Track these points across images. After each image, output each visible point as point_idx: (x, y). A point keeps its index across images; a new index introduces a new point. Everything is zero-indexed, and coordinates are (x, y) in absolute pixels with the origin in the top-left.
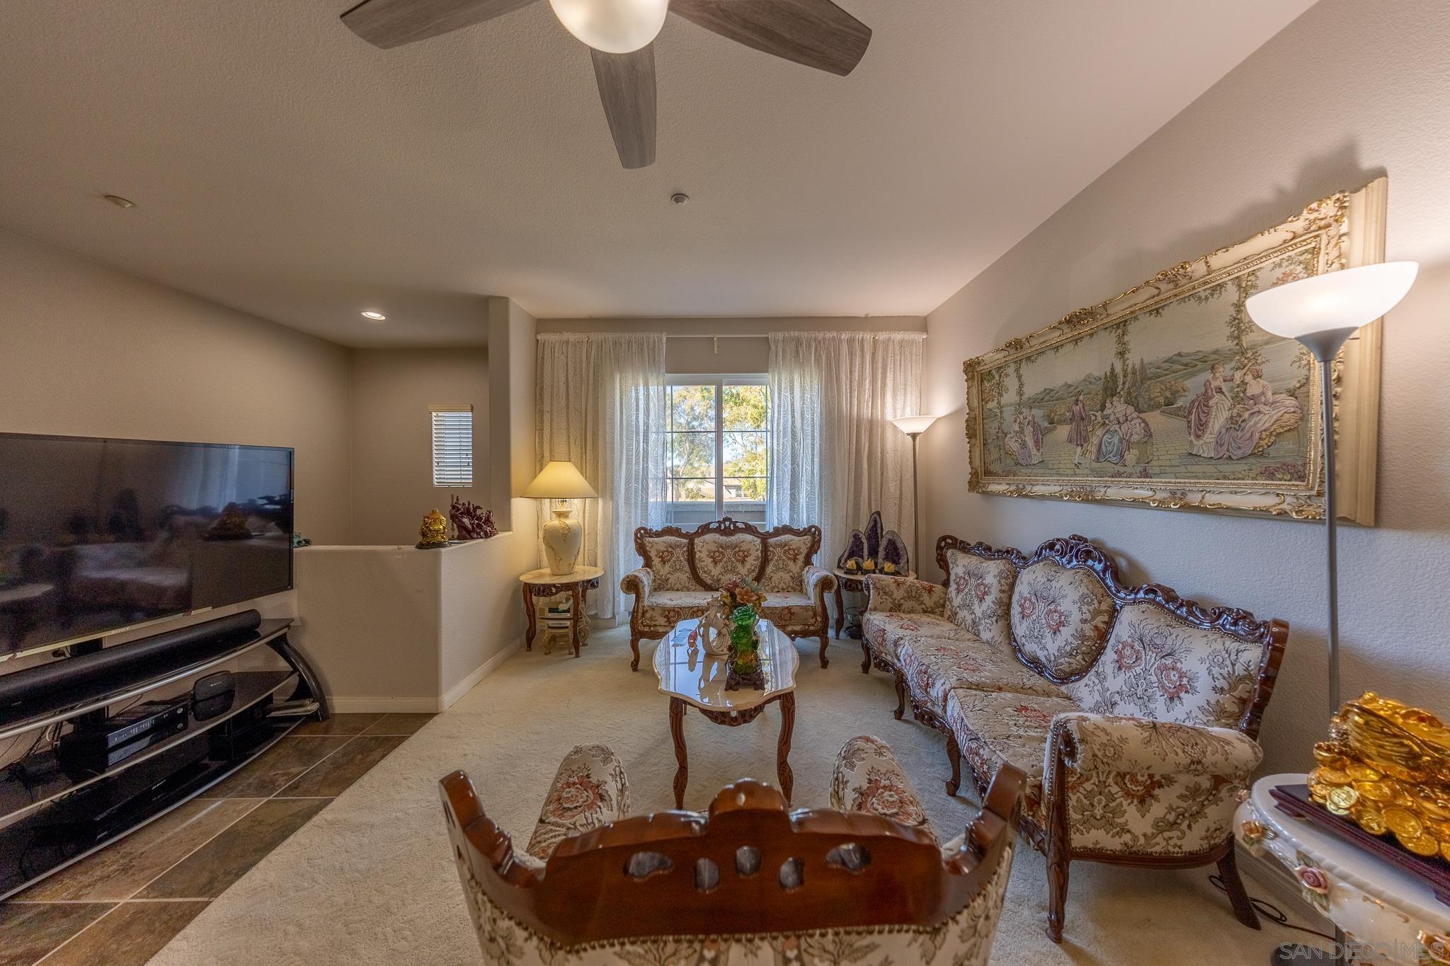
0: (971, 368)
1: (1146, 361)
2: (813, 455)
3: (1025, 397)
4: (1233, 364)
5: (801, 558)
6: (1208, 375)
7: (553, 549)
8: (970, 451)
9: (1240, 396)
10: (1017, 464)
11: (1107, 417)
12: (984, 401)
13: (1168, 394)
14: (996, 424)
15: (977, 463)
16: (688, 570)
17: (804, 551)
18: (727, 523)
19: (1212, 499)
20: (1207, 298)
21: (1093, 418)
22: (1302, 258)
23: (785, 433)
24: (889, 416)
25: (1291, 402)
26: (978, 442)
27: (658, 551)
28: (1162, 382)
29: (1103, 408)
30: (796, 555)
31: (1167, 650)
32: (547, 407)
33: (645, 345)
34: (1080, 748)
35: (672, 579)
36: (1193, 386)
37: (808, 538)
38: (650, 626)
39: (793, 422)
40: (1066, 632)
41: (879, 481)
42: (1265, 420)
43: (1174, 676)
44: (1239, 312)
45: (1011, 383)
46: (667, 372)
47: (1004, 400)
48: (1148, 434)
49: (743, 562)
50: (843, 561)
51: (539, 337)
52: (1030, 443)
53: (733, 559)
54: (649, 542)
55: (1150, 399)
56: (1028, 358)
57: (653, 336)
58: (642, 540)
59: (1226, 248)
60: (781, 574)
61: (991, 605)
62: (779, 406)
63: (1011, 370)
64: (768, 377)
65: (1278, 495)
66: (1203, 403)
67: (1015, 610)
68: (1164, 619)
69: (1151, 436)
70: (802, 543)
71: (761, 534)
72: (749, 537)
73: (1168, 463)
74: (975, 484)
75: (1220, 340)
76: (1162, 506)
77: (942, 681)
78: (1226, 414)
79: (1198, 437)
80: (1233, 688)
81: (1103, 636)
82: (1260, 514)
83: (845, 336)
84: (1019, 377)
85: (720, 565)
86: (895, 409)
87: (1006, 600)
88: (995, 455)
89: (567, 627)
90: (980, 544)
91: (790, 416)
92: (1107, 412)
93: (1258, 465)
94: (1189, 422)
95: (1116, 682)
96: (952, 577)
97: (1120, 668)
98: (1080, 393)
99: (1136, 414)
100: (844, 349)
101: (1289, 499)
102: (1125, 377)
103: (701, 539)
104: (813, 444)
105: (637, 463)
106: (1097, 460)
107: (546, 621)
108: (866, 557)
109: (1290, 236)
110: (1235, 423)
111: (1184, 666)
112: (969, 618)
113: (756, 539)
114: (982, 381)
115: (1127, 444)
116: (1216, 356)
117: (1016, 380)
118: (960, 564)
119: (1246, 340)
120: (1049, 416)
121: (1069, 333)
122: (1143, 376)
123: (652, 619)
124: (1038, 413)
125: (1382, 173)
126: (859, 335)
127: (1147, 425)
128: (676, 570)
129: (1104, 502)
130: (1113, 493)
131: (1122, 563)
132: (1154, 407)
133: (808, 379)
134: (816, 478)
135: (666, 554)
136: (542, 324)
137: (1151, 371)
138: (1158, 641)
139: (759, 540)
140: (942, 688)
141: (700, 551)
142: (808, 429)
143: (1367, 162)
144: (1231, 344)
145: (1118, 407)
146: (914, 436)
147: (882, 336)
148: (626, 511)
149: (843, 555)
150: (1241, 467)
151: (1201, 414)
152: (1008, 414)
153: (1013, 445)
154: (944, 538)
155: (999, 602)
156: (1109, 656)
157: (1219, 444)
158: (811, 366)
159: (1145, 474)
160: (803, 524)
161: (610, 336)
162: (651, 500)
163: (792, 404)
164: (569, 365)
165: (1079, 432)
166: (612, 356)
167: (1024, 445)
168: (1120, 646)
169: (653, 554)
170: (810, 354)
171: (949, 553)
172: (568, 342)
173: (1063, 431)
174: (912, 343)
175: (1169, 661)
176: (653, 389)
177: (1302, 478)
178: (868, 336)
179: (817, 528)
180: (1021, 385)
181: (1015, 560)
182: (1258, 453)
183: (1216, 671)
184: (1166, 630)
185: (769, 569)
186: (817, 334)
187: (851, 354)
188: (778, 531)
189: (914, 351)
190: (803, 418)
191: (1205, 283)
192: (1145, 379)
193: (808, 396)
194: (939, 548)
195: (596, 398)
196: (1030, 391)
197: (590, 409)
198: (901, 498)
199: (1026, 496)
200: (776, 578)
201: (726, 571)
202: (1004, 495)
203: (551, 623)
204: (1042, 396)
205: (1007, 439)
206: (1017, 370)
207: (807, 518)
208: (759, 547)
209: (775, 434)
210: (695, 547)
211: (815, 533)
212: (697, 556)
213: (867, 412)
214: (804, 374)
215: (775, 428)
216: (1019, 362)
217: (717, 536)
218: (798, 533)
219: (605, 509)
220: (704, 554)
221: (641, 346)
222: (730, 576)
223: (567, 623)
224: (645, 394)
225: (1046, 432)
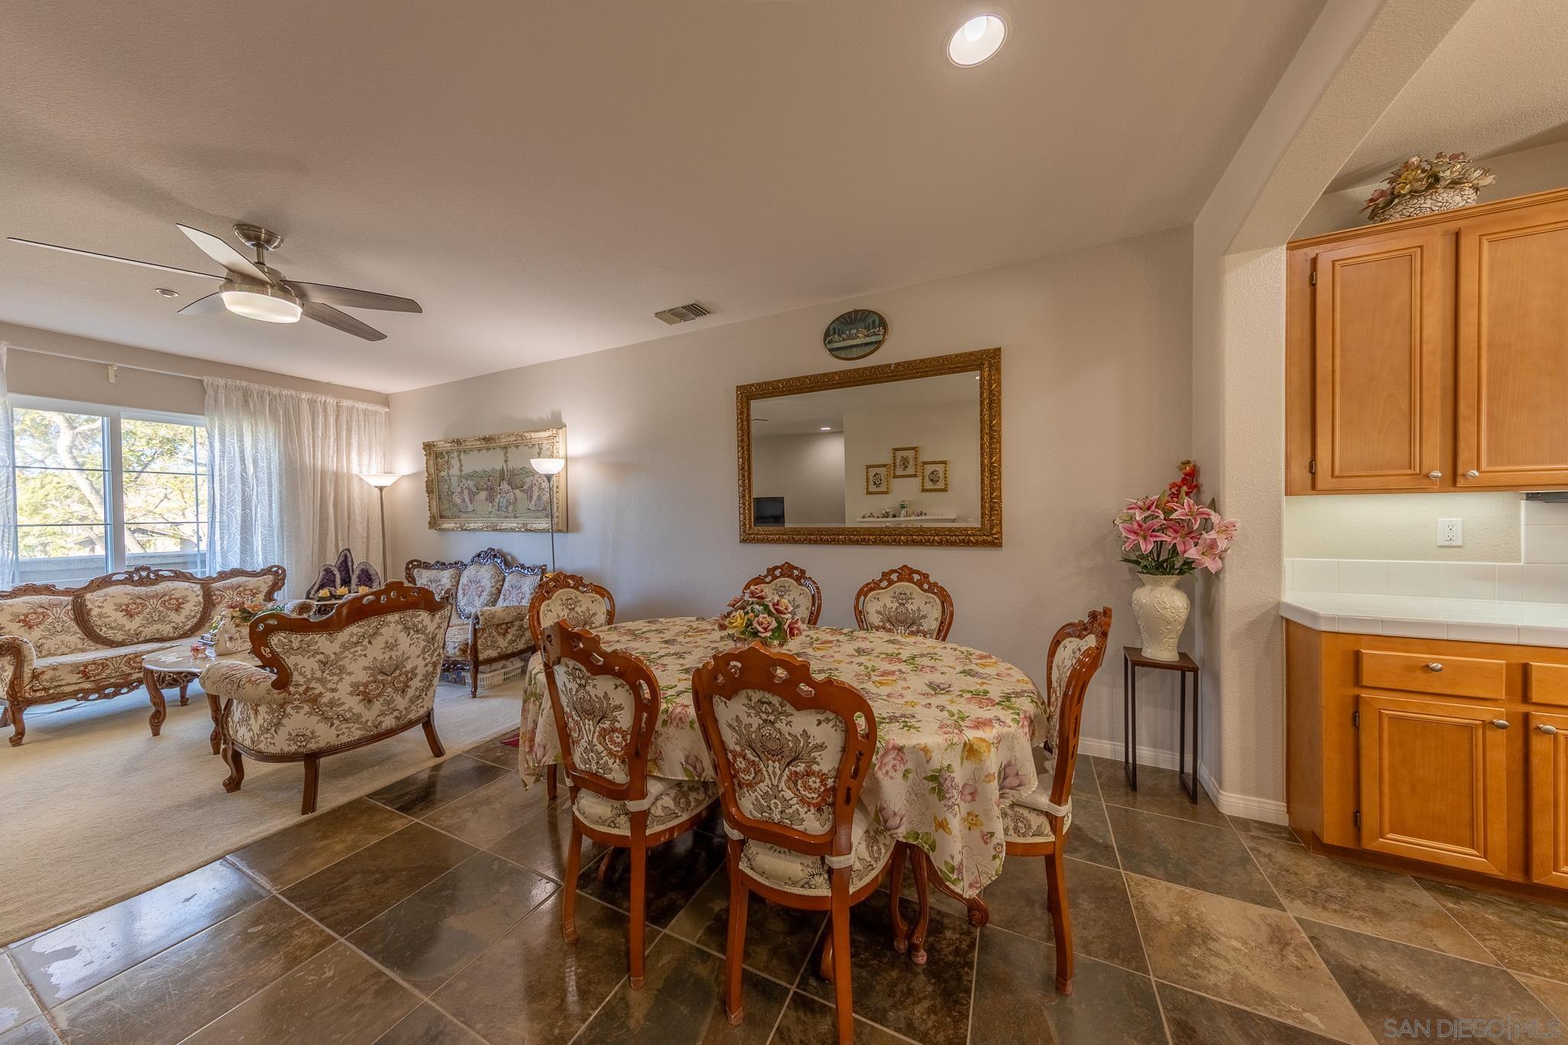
0: (428, 447)
1: (514, 467)
2: (270, 501)
3: (463, 473)
4: (538, 476)
5: (261, 595)
6: (532, 478)
8: (429, 502)
9: (540, 488)
10: (460, 511)
11: (501, 490)
12: (438, 470)
14: (446, 486)
15: (434, 510)
16: (78, 630)
17: (264, 589)
18: (144, 574)
19: (533, 526)
21: (496, 489)
22: (551, 444)
23: (231, 479)
24: (355, 470)
26: (435, 496)
29: (499, 485)
30: (256, 593)
31: (519, 586)
35: (51, 645)
37: (270, 578)
38: (45, 689)
39: (244, 470)
40: (485, 595)
41: (346, 524)
42: (546, 497)
43: (520, 595)
45: (455, 462)
46: (9, 391)
47: (452, 472)
48: (515, 499)
49: (178, 609)
50: (313, 592)
52: (467, 499)
53: (161, 608)
56: (465, 451)
62: (223, 452)
63: (455, 455)
64: (203, 419)
65: (547, 523)
66: (531, 488)
67: (460, 593)
68: (517, 573)
70: (264, 583)
71: (200, 580)
72: (184, 584)
74: (433, 523)
76: (519, 530)
78: (537, 494)
79: (530, 502)
81: (500, 592)
82: (544, 530)
83: (304, 396)
84: (460, 461)
85: (138, 618)
86: (360, 465)
87: (455, 590)
88: (446, 506)
90: (438, 562)
92: (501, 487)
94: (527, 496)
97: (505, 601)
98: (490, 476)
99: (511, 490)
100: (305, 407)
101: (549, 525)
102: (507, 472)
103: (100, 592)
104: (270, 491)
106: (498, 509)
108: (338, 585)
109: (548, 435)
110: (539, 498)
111: (523, 587)
113: (193, 585)
114: (436, 457)
115: (509, 503)
117: (458, 462)
118: (424, 575)
121: (483, 444)
122: (514, 474)
123: (52, 680)
124: (471, 483)
125: (565, 425)
126: (321, 398)
127: (515, 495)
128: (54, 633)
129: (500, 530)
130: (504, 526)
131: (509, 558)
132: (517, 488)
133: (262, 431)
134: (276, 523)
135: (32, 617)
137: (515, 472)
138: (517, 584)
139: (199, 586)
141: (100, 607)
142: (263, 476)
143: (564, 421)
145: (505, 486)
146: (381, 489)
147: (345, 403)
149: (312, 588)
151: (531, 493)
152: (454, 481)
153: (457, 500)
154: (411, 562)
156: (502, 598)
157: (535, 505)
158: (266, 417)
159: (515, 517)
160: (259, 563)
163: (242, 452)
165: (490, 496)
167: (463, 500)
168: (505, 592)
170: (263, 405)
171: (416, 571)
173: (483, 495)
174: (376, 413)
175: (519, 591)
178: (331, 401)
179: (279, 567)
180: (461, 466)
181: (459, 566)
182: (543, 509)
183: (529, 588)
184: (520, 579)
185: (217, 611)
186: (272, 389)
187: (313, 413)
188: (223, 576)
189: (378, 420)
190: (256, 467)
192: (514, 475)
193: (262, 446)
194: (407, 568)
196: (467, 470)
198: (368, 537)
199: (466, 530)
201: (151, 622)
202: (452, 530)
205: (453, 496)
206: (459, 456)
207: (265, 559)
208: (200, 592)
209: (217, 479)
210: (88, 603)
211: (277, 572)
212: (95, 612)
213: (332, 465)
214: (256, 424)
215: (217, 473)
216: (459, 452)
217: (129, 588)
218: (253, 574)
220: (108, 609)
222: (157, 626)
225: (475, 494)
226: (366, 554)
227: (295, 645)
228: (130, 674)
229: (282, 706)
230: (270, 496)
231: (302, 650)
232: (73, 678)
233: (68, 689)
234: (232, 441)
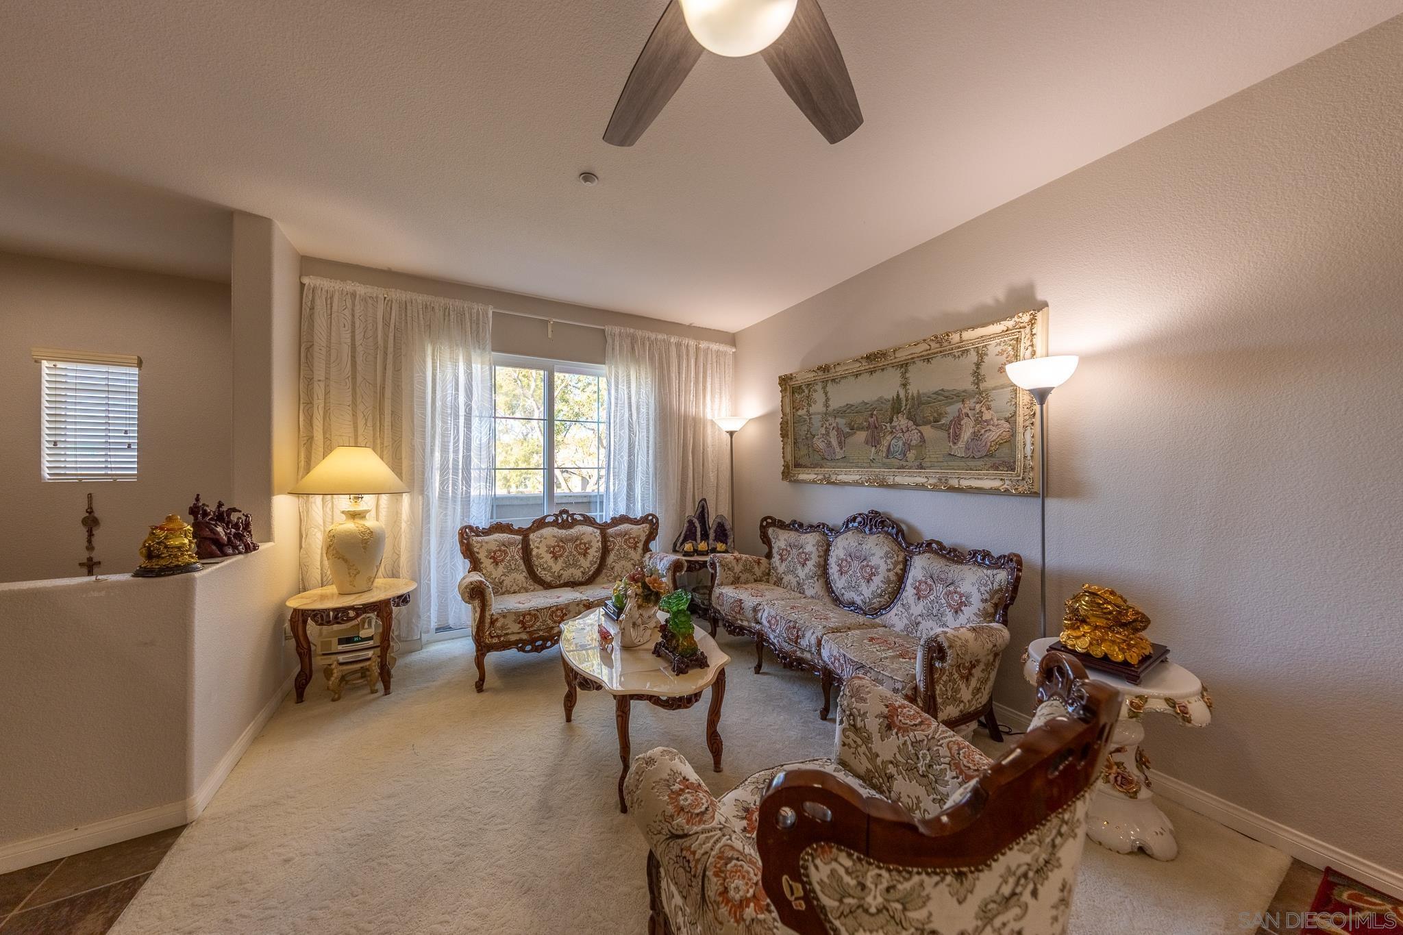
0: (784, 381)
1: (921, 392)
2: (648, 447)
3: (830, 409)
4: (975, 400)
5: (640, 545)
6: (960, 405)
7: (346, 561)
8: (783, 448)
9: (979, 420)
10: (823, 458)
11: (894, 427)
12: (795, 408)
13: (935, 415)
14: (805, 428)
15: (789, 457)
16: (525, 570)
17: (643, 538)
18: (565, 516)
19: (964, 483)
20: (959, 357)
21: (884, 427)
22: (1011, 342)
23: (622, 425)
24: (709, 416)
25: (1007, 425)
26: (790, 440)
27: (489, 551)
28: (931, 407)
29: (891, 421)
30: (637, 542)
31: (949, 581)
32: (319, 373)
33: (467, 315)
34: (949, 652)
35: (508, 581)
36: (952, 410)
37: (646, 526)
38: (499, 637)
39: (631, 415)
40: (877, 580)
41: (701, 472)
42: (993, 435)
43: (956, 597)
44: (978, 368)
45: (819, 396)
46: (493, 350)
47: (814, 409)
48: (923, 439)
49: (585, 554)
50: (678, 545)
51: (306, 280)
52: (834, 443)
53: (575, 553)
54: (478, 542)
55: (924, 418)
56: (833, 380)
57: (477, 307)
58: (467, 540)
59: (973, 328)
60: (623, 562)
61: (813, 568)
62: (616, 399)
63: (819, 387)
64: (604, 368)
65: (1001, 479)
66: (957, 422)
67: (833, 570)
68: (943, 562)
69: (924, 441)
70: (641, 531)
71: (600, 525)
72: (589, 529)
73: (936, 460)
74: (786, 474)
75: (967, 384)
76: (935, 488)
77: (812, 631)
78: (971, 430)
79: (955, 443)
80: (992, 598)
81: (901, 579)
82: (994, 492)
83: (673, 340)
84: (826, 394)
85: (560, 561)
86: (713, 409)
87: (822, 563)
88: (804, 451)
89: (369, 659)
90: (794, 522)
91: (627, 410)
92: (894, 424)
93: (990, 462)
94: (949, 434)
95: (918, 609)
96: (775, 551)
97: (919, 599)
98: (874, 409)
99: (914, 427)
100: (673, 350)
101: (1007, 482)
102: (907, 400)
103: (538, 533)
104: (648, 437)
105: (456, 451)
106: (887, 457)
107: (334, 657)
108: (699, 541)
109: (1005, 329)
110: (976, 436)
111: (962, 590)
112: (794, 581)
113: (595, 530)
114: (793, 393)
115: (908, 446)
116: (965, 394)
117: (824, 395)
118: (781, 539)
119: (982, 386)
120: (850, 424)
121: (865, 365)
123: (502, 628)
124: (841, 421)
125: (1046, 305)
126: (685, 341)
127: (922, 434)
128: (510, 571)
129: (893, 486)
130: (901, 480)
132: (925, 423)
133: (643, 375)
134: (651, 470)
135: (498, 554)
136: (308, 264)
137: (924, 399)
138: (943, 577)
139: (599, 531)
140: (814, 636)
141: (538, 548)
142: (643, 422)
143: (1040, 296)
144: (973, 387)
145: (902, 421)
146: (731, 433)
147: (703, 345)
148: (440, 507)
149: (677, 539)
150: (980, 463)
151: (957, 430)
153: (820, 444)
154: (765, 519)
155: (818, 565)
156: (909, 592)
157: (967, 449)
158: (646, 365)
159: (921, 467)
160: (639, 514)
161: (420, 298)
162: (474, 492)
163: (630, 398)
164: (357, 325)
165: (873, 437)
166: (422, 322)
167: (829, 444)
168: (917, 584)
169: (482, 556)
170: (644, 351)
171: (770, 531)
172: (353, 295)
173: (861, 436)
174: (725, 354)
175: (952, 588)
176: (477, 368)
177: (1013, 470)
178: (692, 343)
179: (654, 516)
180: (827, 400)
181: (827, 532)
182: (990, 455)
183: (982, 589)
184: (946, 569)
185: (611, 558)
186: (650, 334)
187: (679, 357)
188: (615, 522)
189: (727, 361)
190: (638, 413)
191: (959, 347)
192: (920, 403)
193: (643, 391)
194: (762, 527)
195: (397, 370)
196: (835, 404)
197: (389, 382)
198: (719, 487)
199: (833, 483)
200: (618, 567)
201: (568, 565)
202: (814, 482)
203: (341, 658)
204: (845, 409)
205: (815, 439)
206: (824, 388)
207: (643, 506)
208: (599, 538)
209: (612, 425)
210: (531, 543)
211: (652, 520)
212: (534, 553)
213: (692, 411)
214: (639, 370)
215: (612, 421)
216: (825, 382)
217: (556, 530)
218: (635, 522)
219: (412, 506)
220: (542, 550)
221: (461, 315)
222: (572, 570)
223: (370, 653)
224: (466, 372)
225: (848, 435)
226: (719, 509)
228: (553, 627)
230: (648, 443)
232: (516, 627)
233: (513, 638)
234: (623, 387)
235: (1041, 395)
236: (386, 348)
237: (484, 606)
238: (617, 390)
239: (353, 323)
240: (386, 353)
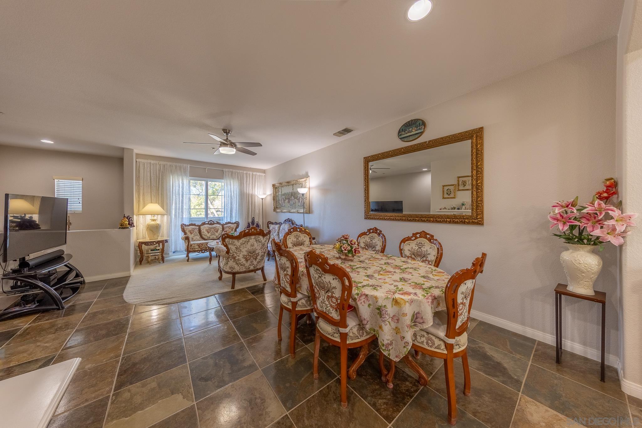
0: (274, 185)
1: (295, 191)
2: (237, 203)
5: (234, 230)
7: (152, 231)
8: (274, 203)
9: (302, 198)
10: (281, 206)
12: (276, 193)
13: (297, 196)
14: (278, 198)
15: (275, 206)
16: (199, 235)
17: (235, 228)
18: (211, 222)
19: (299, 211)
20: (300, 185)
21: (290, 199)
22: (305, 183)
24: (256, 194)
25: (305, 200)
26: (275, 201)
27: (189, 230)
32: (141, 184)
33: (182, 167)
35: (194, 238)
36: (299, 196)
37: (236, 225)
38: (192, 249)
39: (231, 194)
41: (254, 209)
45: (280, 190)
46: (190, 176)
47: (279, 193)
49: (217, 232)
51: (137, 160)
52: (283, 202)
53: (214, 231)
54: (186, 228)
56: (282, 186)
57: (185, 165)
58: (183, 228)
62: (227, 189)
64: (223, 180)
66: (299, 198)
70: (234, 226)
71: (222, 224)
72: (219, 225)
73: (297, 206)
74: (274, 210)
76: (297, 212)
78: (301, 200)
79: (299, 203)
82: (303, 213)
83: (245, 172)
85: (210, 233)
86: (258, 192)
88: (278, 204)
90: (275, 222)
91: (230, 192)
92: (292, 198)
94: (298, 201)
96: (270, 230)
98: (289, 194)
99: (294, 199)
100: (245, 175)
101: (304, 211)
102: (293, 193)
103: (203, 226)
105: (179, 204)
106: (290, 206)
107: (149, 254)
109: (304, 180)
114: (275, 189)
115: (294, 203)
118: (271, 227)
120: (285, 198)
121: (287, 184)
123: (194, 247)
126: (249, 172)
127: (295, 201)
128: (195, 235)
129: (291, 212)
130: (292, 211)
131: (293, 222)
132: (296, 198)
133: (235, 183)
134: (238, 209)
135: (192, 231)
136: (137, 154)
139: (221, 226)
142: (235, 196)
143: (309, 175)
146: (262, 199)
147: (254, 173)
148: (175, 219)
152: (280, 196)
153: (280, 202)
154: (268, 222)
155: (278, 232)
158: (236, 179)
159: (295, 208)
160: (234, 221)
161: (169, 163)
162: (184, 216)
163: (231, 189)
165: (289, 201)
166: (169, 170)
169: (187, 232)
170: (236, 176)
171: (270, 225)
172: (150, 163)
173: (287, 200)
174: (262, 176)
176: (185, 181)
177: (305, 209)
178: (251, 173)
179: (238, 222)
180: (282, 191)
181: (280, 224)
186: (237, 171)
187: (247, 177)
188: (227, 223)
189: (262, 178)
190: (234, 193)
192: (295, 194)
193: (235, 187)
194: (268, 224)
195: (162, 183)
196: (283, 193)
197: (160, 186)
198: (259, 214)
199: (282, 212)
202: (279, 212)
203: (151, 254)
206: (281, 188)
207: (235, 219)
208: (222, 228)
209: (226, 197)
210: (201, 229)
211: (237, 223)
212: (202, 231)
213: (251, 192)
214: (234, 181)
215: (226, 195)
217: (208, 225)
218: (232, 223)
219: (167, 219)
220: (204, 231)
221: (180, 167)
222: (213, 236)
223: (159, 254)
224: (182, 183)
225: (285, 200)
226: (259, 220)
227: (230, 242)
228: (207, 247)
229: (228, 258)
230: (237, 201)
231: (232, 244)
232: (197, 247)
233: (196, 250)
234: (229, 186)
235: (303, 195)
236: (159, 177)
237: (189, 242)
238: (227, 187)
239: (150, 171)
240: (159, 178)
